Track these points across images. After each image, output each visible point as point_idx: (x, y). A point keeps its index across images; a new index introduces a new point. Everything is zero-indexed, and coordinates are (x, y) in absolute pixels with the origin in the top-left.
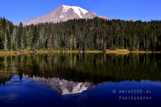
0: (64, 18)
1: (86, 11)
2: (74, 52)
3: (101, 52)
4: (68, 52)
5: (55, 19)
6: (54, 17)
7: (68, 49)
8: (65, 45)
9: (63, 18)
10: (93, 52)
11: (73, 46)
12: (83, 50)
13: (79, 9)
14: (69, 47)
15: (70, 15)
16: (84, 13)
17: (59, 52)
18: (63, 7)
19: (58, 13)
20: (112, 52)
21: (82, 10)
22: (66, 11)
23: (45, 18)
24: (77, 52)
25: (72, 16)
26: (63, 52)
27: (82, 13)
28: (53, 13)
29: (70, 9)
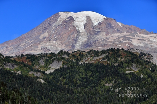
13: (88, 16)
18: (60, 16)
29: (67, 20)
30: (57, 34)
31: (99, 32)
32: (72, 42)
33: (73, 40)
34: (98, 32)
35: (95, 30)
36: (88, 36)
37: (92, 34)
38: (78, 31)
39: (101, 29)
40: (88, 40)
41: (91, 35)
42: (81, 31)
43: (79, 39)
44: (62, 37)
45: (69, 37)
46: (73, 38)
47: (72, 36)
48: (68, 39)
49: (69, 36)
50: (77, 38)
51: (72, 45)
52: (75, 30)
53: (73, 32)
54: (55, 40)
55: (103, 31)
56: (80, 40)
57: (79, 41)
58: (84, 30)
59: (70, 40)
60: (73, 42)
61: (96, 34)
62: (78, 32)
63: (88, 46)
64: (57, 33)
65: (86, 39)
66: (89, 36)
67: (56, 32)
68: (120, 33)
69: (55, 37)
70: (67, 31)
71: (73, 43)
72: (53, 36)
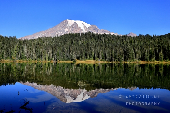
0: (69, 31)
1: (89, 25)
2: (49, 62)
3: (72, 62)
4: (44, 61)
5: (60, 32)
6: (59, 30)
7: (45, 59)
8: (41, 56)
9: (67, 31)
10: (66, 62)
11: (49, 58)
12: (56, 60)
13: (83, 23)
14: (45, 58)
15: (74, 28)
16: (87, 27)
17: (36, 61)
18: (68, 21)
19: (63, 27)
20: (82, 62)
21: (85, 24)
22: (70, 25)
23: (51, 31)
24: (52, 62)
25: (76, 29)
26: (40, 62)
27: (85, 27)
28: (58, 26)
29: (74, 24)
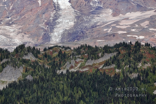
30: (14, 11)
31: (99, 8)
32: (43, 29)
33: (47, 24)
34: (97, 9)
35: (91, 4)
36: (76, 17)
37: (85, 12)
38: (56, 6)
39: (104, 4)
40: (76, 25)
41: (82, 14)
42: (62, 7)
43: (59, 23)
44: (23, 17)
45: (39, 19)
46: (46, 21)
47: (44, 16)
48: (36, 22)
49: (38, 16)
50: (54, 20)
51: (45, 34)
52: (50, 4)
53: (47, 9)
54: (8, 24)
55: (107, 8)
56: (61, 24)
57: (58, 26)
58: (69, 4)
59: (40, 25)
60: (46, 28)
61: (93, 13)
62: (57, 8)
63: (77, 37)
64: (13, 9)
65: (72, 24)
66: (78, 17)
67: (11, 7)
68: (142, 11)
69: (8, 18)
70: (34, 6)
71: (45, 31)
72: (5, 16)
